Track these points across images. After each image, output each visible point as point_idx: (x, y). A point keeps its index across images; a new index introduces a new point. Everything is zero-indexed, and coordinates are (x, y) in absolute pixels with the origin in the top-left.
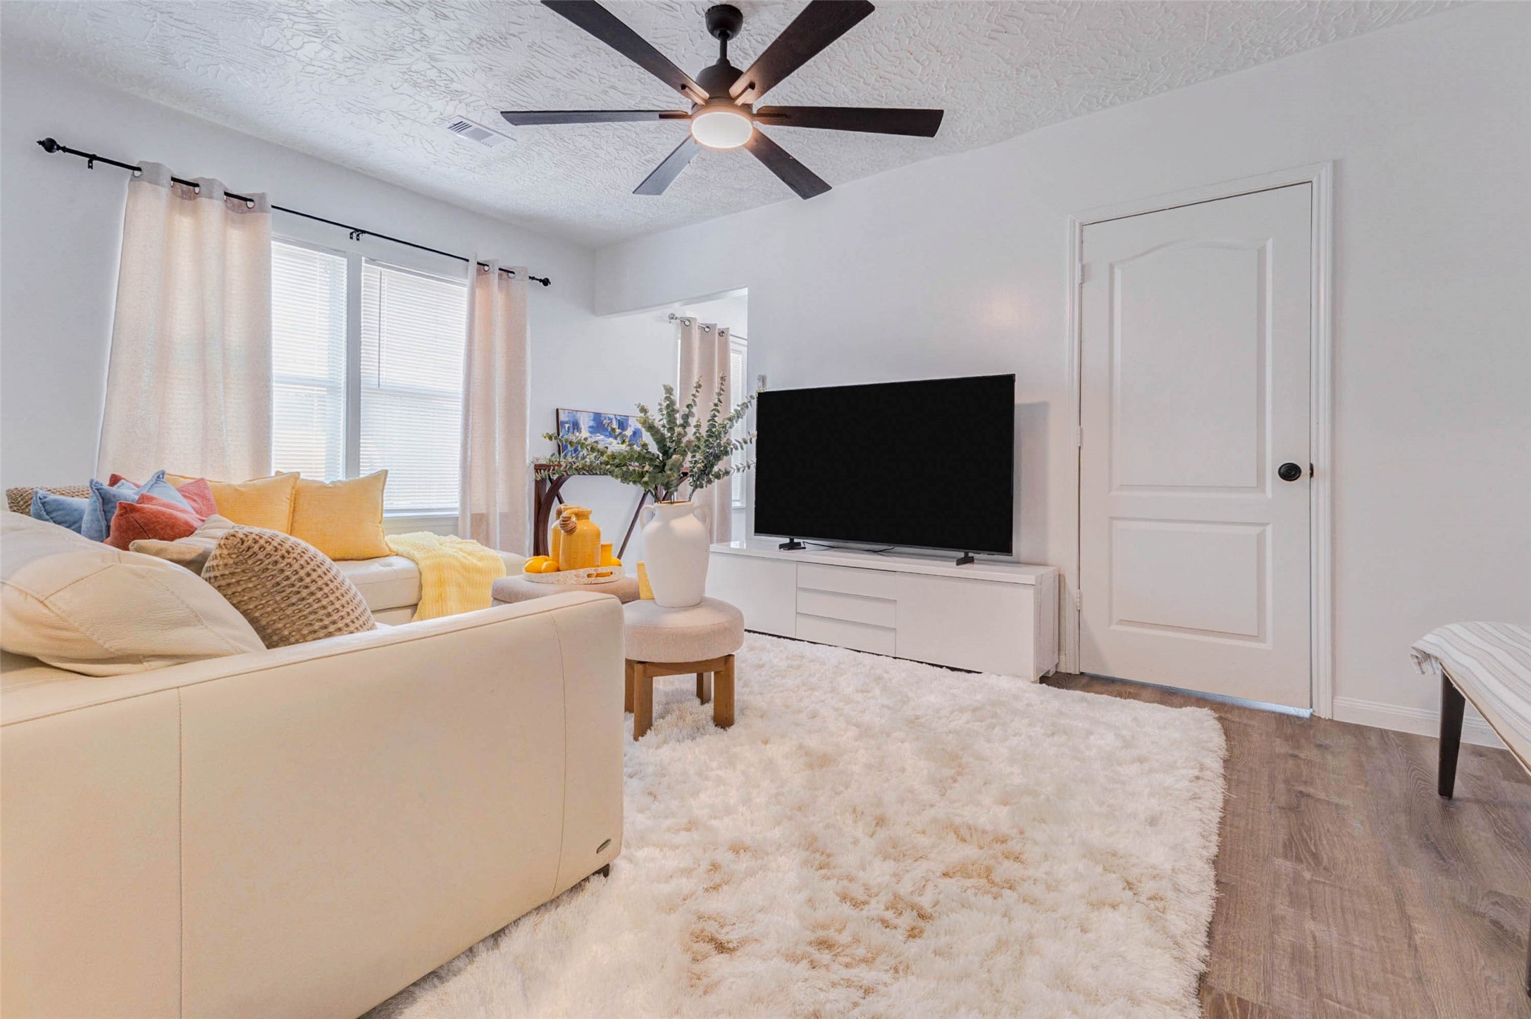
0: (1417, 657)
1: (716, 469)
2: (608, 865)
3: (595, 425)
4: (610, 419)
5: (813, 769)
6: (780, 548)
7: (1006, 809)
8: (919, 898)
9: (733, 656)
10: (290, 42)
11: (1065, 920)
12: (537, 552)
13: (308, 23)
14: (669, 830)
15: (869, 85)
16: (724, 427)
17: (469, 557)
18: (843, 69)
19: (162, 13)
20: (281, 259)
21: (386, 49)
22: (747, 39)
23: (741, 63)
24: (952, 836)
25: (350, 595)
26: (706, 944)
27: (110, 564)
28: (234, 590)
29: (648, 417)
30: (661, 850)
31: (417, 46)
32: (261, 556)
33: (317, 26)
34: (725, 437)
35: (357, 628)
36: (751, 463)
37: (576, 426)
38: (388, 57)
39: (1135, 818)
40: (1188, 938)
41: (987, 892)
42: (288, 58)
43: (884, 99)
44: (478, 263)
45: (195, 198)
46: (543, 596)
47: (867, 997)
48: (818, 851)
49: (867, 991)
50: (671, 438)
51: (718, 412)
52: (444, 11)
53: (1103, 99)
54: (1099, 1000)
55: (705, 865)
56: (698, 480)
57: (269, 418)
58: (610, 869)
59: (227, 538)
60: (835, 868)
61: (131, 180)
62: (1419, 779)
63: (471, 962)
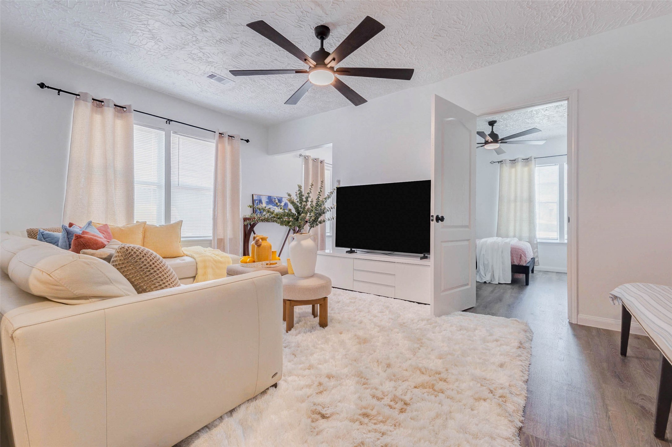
0: (612, 298)
1: (319, 219)
2: (276, 383)
3: (268, 201)
4: (275, 199)
5: (360, 344)
6: (346, 253)
7: (441, 361)
8: (405, 397)
9: (327, 297)
10: (142, 42)
11: (465, 405)
12: (245, 254)
13: (149, 34)
14: (301, 369)
15: (383, 58)
16: (323, 202)
17: (217, 257)
18: (372, 52)
19: (88, 30)
20: (138, 132)
21: (181, 45)
22: (332, 39)
23: (329, 49)
24: (418, 372)
25: (170, 272)
26: (317, 415)
27: (75, 259)
28: (124, 270)
29: (291, 198)
30: (298, 377)
31: (194, 43)
32: (134, 256)
33: (153, 35)
34: (323, 206)
35: (173, 286)
36: (334, 217)
37: (260, 201)
38: (182, 48)
39: (494, 364)
40: (515, 413)
41: (433, 394)
42: (141, 49)
43: (389, 64)
44: (219, 133)
45: (102, 107)
46: (247, 273)
47: (383, 436)
48: (363, 377)
49: (383, 434)
50: (301, 207)
51: (320, 195)
52: (206, 29)
53: (481, 64)
54: (478, 437)
55: (316, 383)
56: (312, 224)
57: (133, 199)
58: (278, 385)
59: (121, 249)
60: (370, 384)
61: (76, 100)
62: (613, 348)
63: (221, 422)
